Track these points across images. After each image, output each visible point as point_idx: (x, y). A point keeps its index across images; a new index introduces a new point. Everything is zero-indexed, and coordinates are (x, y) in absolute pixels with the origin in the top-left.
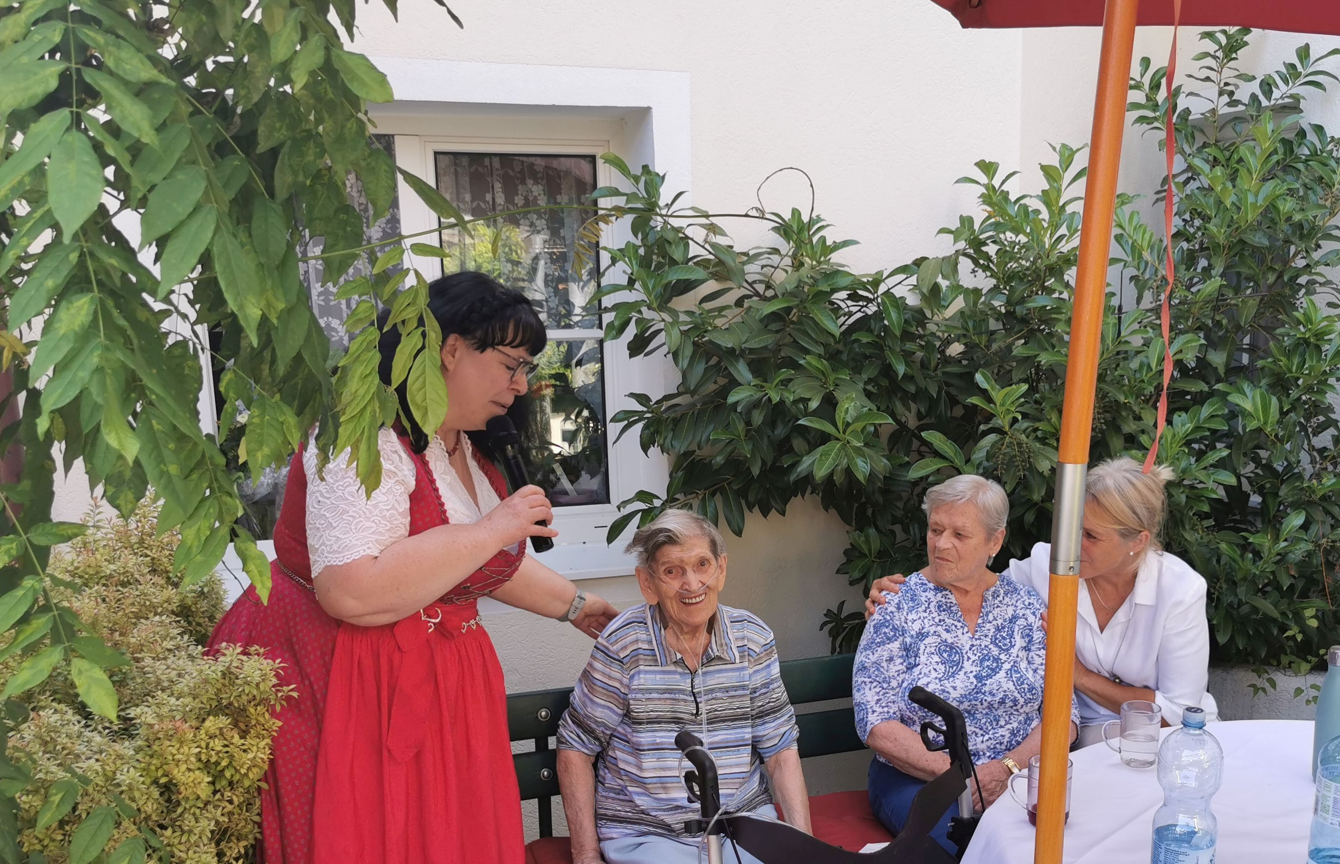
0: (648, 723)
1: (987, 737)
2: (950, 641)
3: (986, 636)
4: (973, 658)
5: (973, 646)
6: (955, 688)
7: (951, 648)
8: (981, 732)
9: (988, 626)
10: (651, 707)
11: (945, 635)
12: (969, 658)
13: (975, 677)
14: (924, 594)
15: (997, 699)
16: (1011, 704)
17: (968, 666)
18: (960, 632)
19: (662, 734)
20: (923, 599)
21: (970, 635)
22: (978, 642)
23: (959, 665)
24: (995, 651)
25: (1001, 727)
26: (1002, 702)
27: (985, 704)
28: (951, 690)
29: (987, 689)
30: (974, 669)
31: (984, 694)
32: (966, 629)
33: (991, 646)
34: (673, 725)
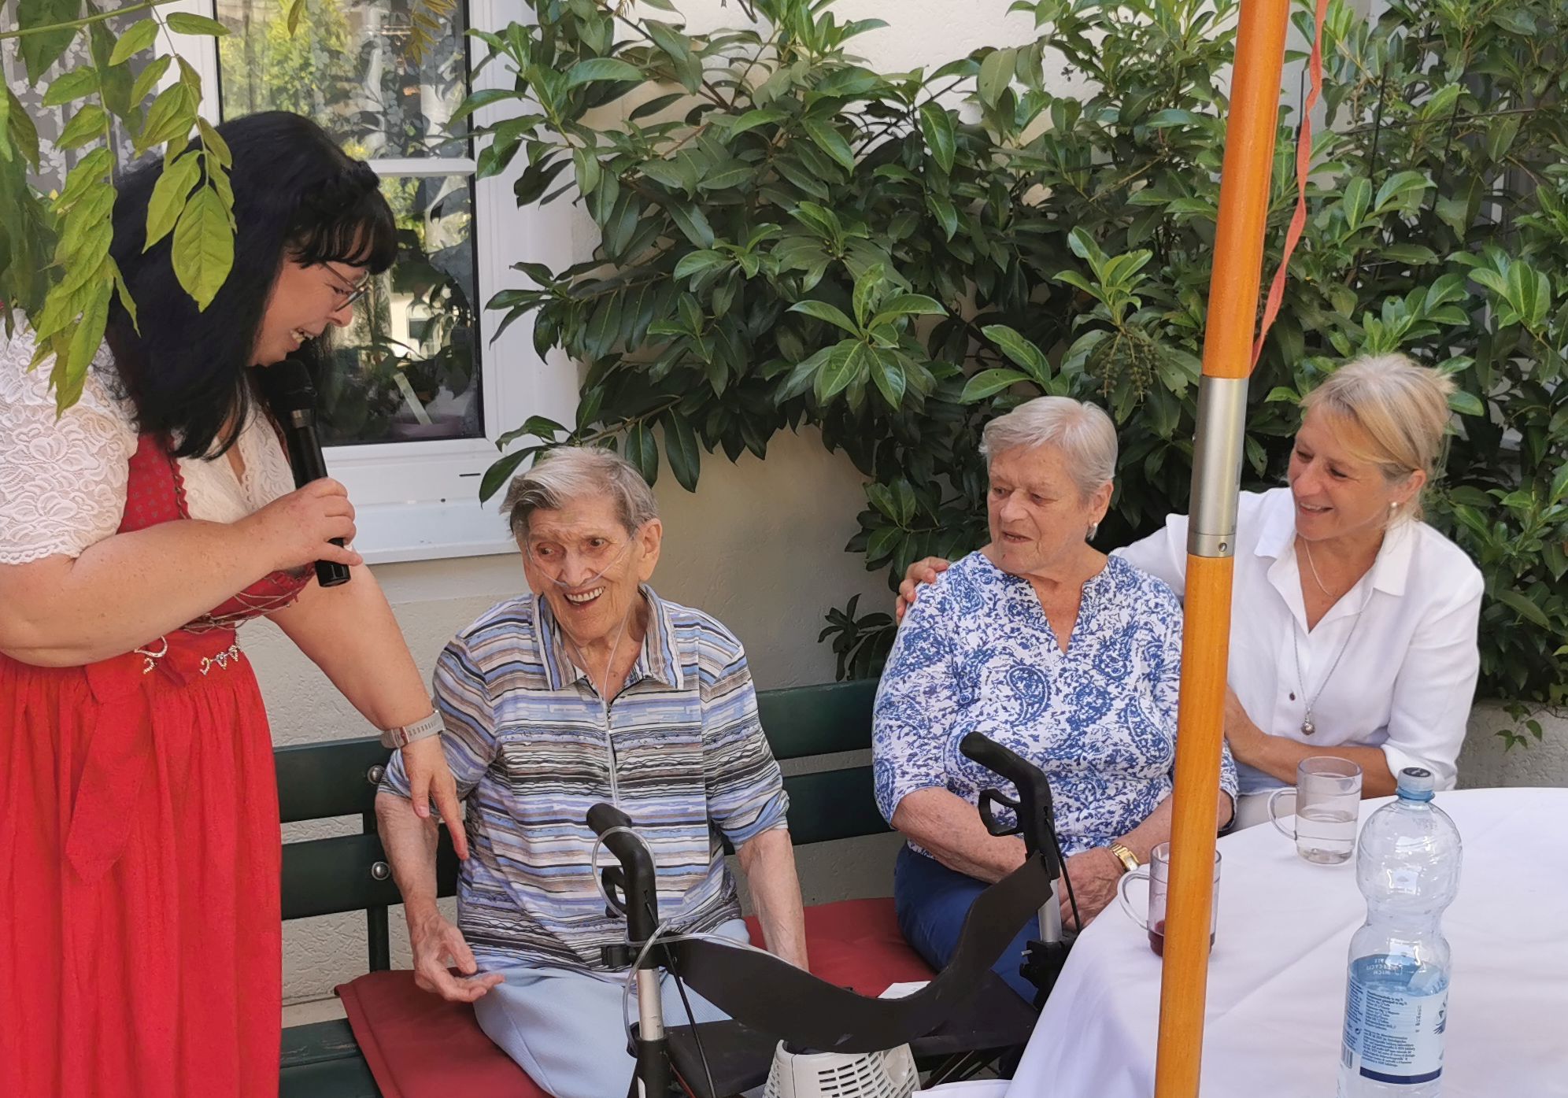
0: (538, 780)
1: (1085, 813)
2: (1028, 661)
3: (1085, 656)
4: (1066, 690)
5: (1064, 670)
6: (1036, 738)
7: (1031, 673)
8: (1078, 804)
9: (1089, 639)
10: (544, 755)
11: (1020, 653)
12: (1058, 691)
13: (1069, 720)
14: (987, 588)
15: (1103, 756)
16: (1125, 765)
17: (1056, 702)
18: (1043, 648)
19: (560, 797)
20: (986, 596)
21: (1060, 652)
22: (1073, 665)
23: (1041, 702)
24: (1100, 681)
25: (1110, 798)
26: (1111, 761)
27: (1084, 764)
28: (1029, 741)
29: (1086, 740)
30: (1067, 708)
31: (1082, 747)
32: (1054, 644)
33: (1093, 672)
34: (579, 786)
